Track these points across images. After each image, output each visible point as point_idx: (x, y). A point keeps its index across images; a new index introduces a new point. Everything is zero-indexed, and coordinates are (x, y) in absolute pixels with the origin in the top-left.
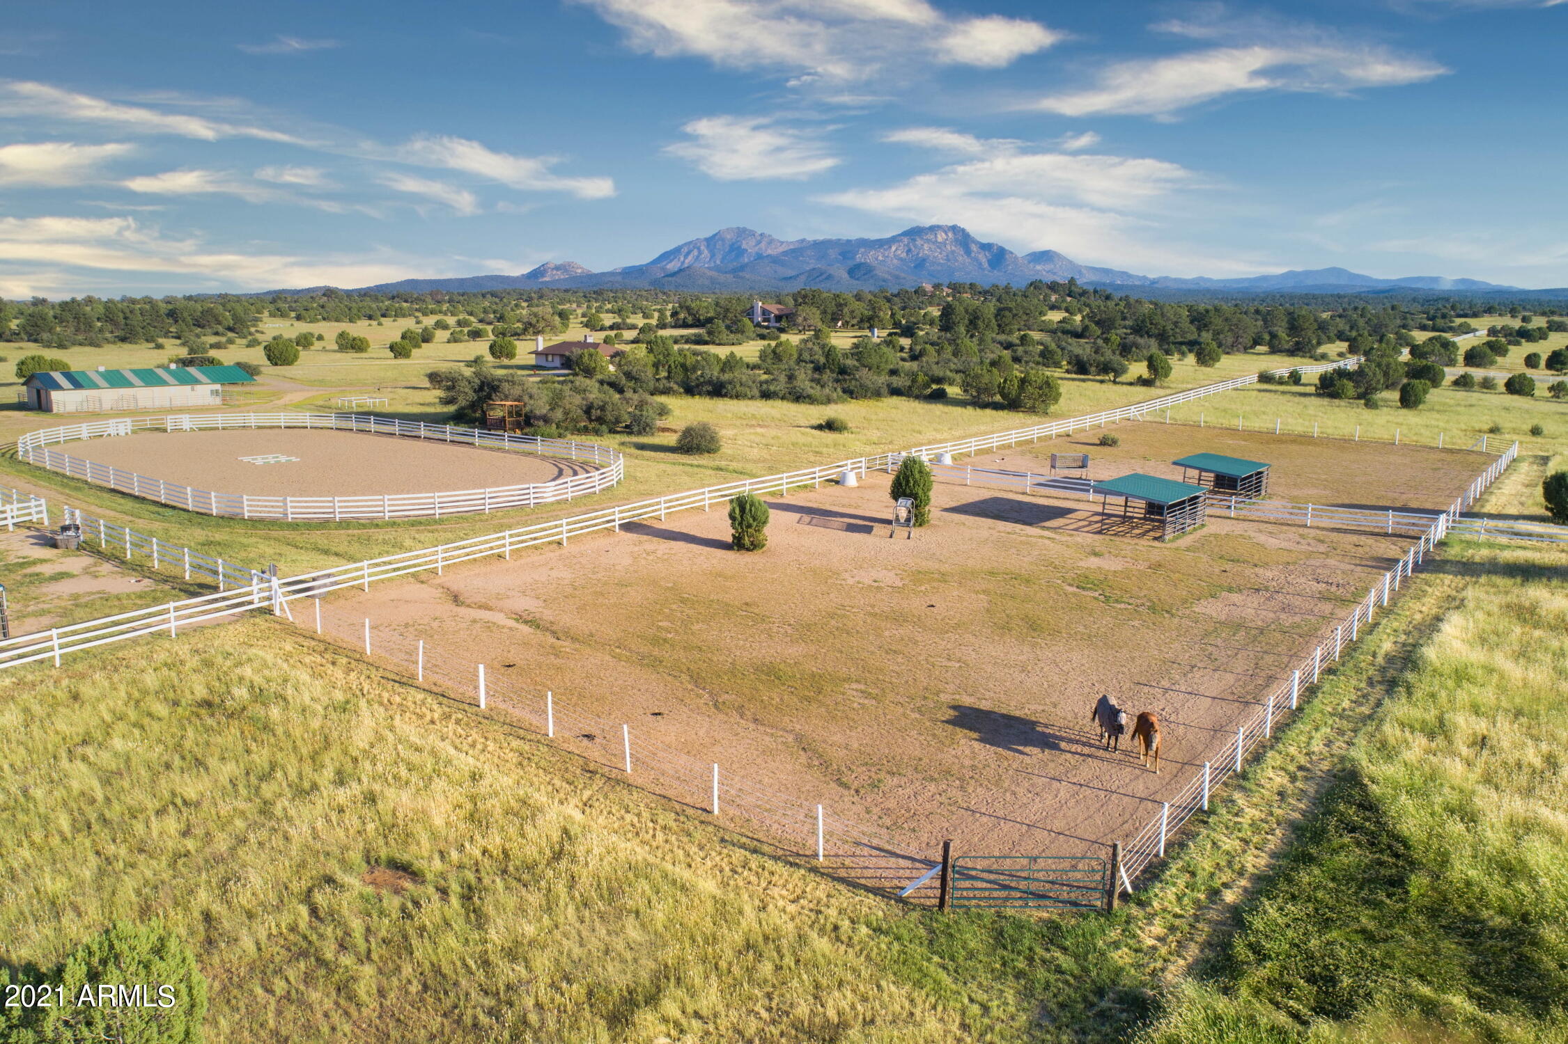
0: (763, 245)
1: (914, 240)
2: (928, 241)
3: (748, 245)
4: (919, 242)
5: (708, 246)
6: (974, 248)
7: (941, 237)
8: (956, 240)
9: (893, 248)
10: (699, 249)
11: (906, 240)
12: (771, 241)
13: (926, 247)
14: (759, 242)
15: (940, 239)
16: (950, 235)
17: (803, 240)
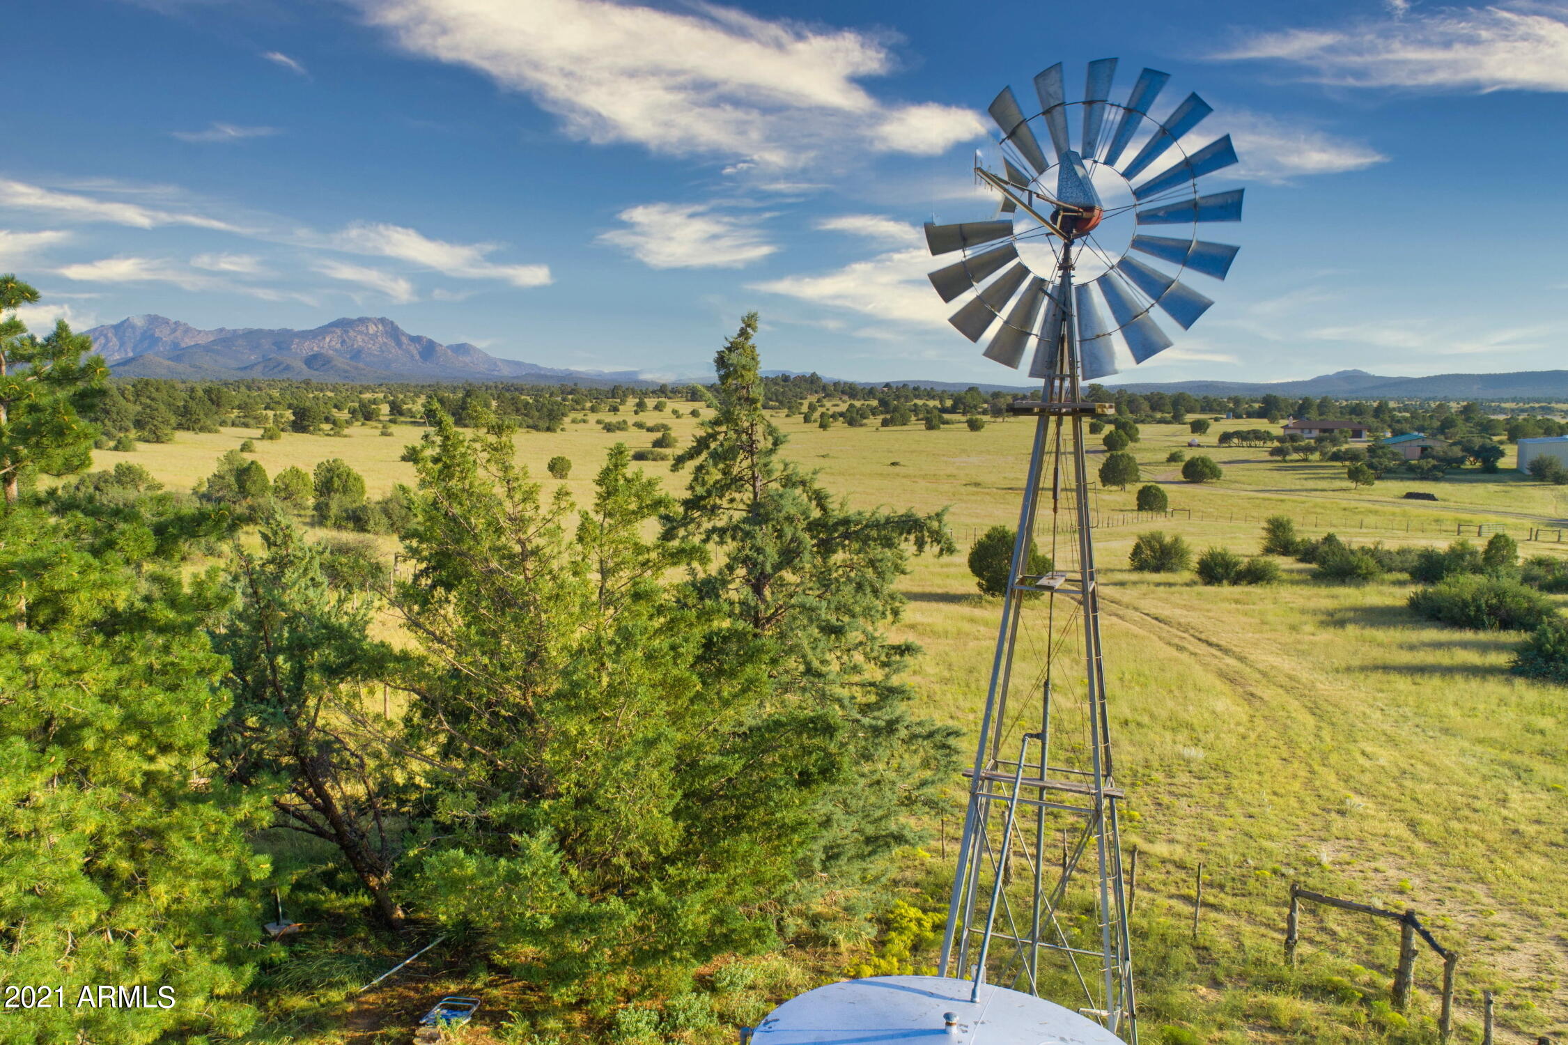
0: (178, 333)
1: (347, 332)
2: (361, 333)
3: (162, 333)
4: (352, 334)
5: (116, 335)
6: (404, 340)
7: (372, 329)
8: (386, 332)
9: (328, 340)
10: (106, 336)
11: (339, 331)
12: (188, 330)
13: (359, 338)
14: (174, 331)
15: (371, 331)
16: (380, 327)
17: (222, 330)
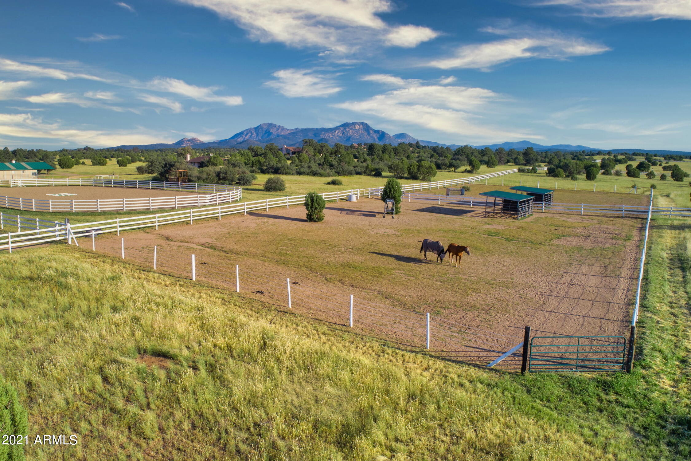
0: (280, 130)
1: (345, 129)
2: (352, 129)
3: (273, 131)
4: (348, 129)
5: (255, 131)
6: (371, 132)
7: (357, 127)
8: (364, 129)
9: (337, 132)
10: (251, 132)
11: (342, 129)
12: (283, 129)
13: (351, 131)
14: (278, 130)
15: (357, 128)
16: (361, 126)
17: (297, 129)
